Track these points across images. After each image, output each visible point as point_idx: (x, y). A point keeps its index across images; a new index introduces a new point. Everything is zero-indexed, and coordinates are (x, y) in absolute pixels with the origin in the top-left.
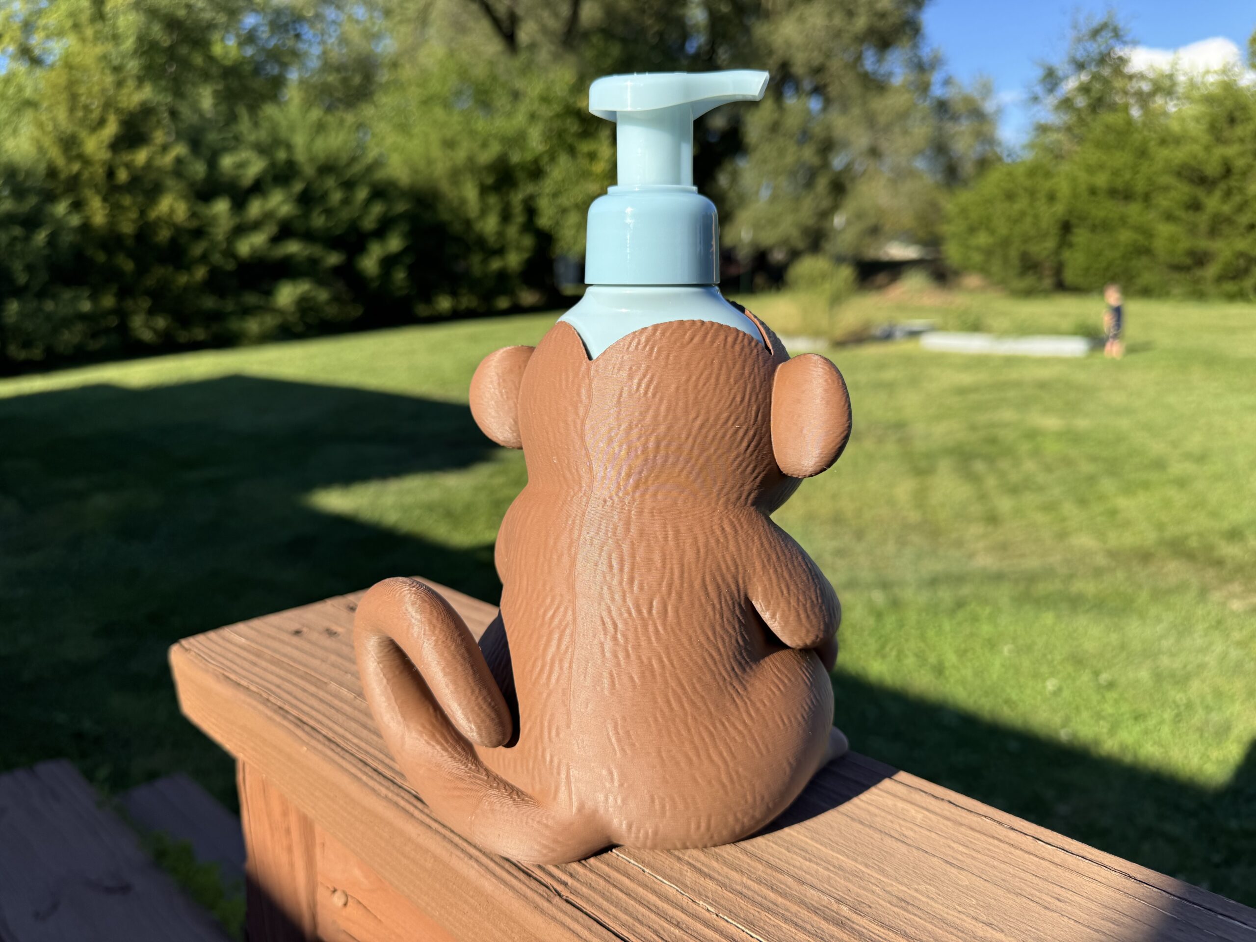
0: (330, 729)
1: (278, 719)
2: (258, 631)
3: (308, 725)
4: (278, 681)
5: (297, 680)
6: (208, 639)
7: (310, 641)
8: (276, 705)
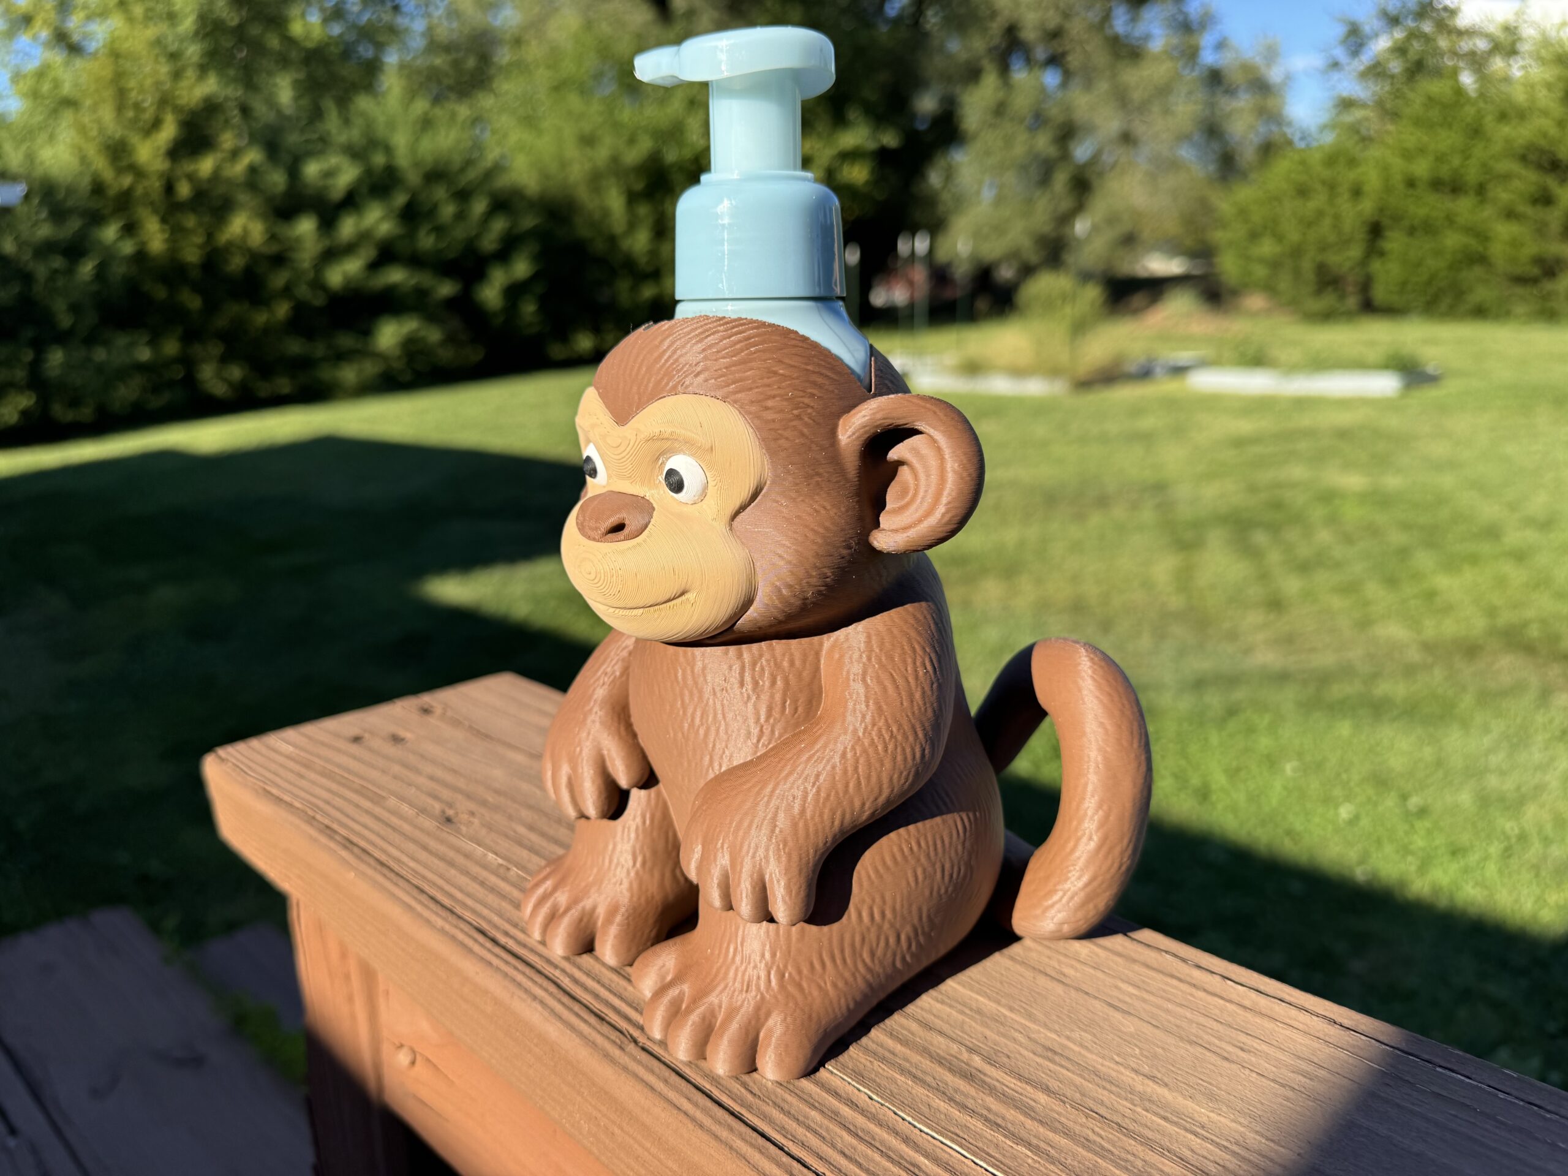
0: (384, 851)
1: (323, 839)
2: (310, 738)
3: (358, 846)
5: (349, 794)
6: (250, 747)
7: (371, 750)
8: (323, 824)
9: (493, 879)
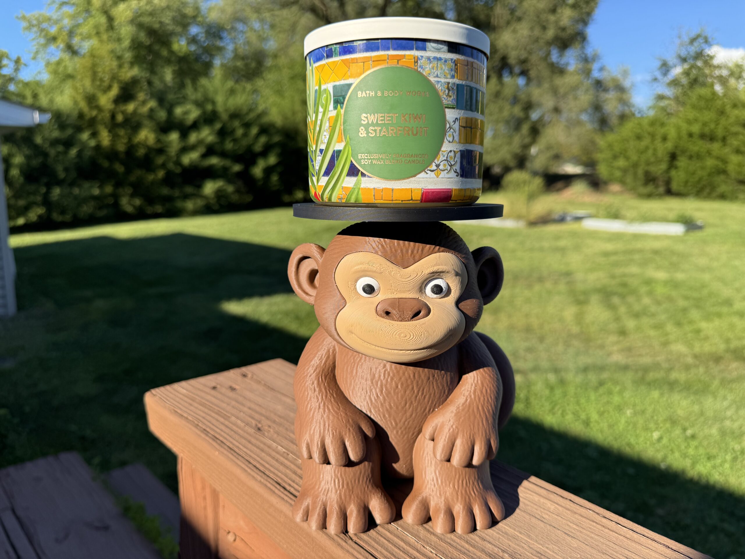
0: (231, 443)
1: (203, 436)
2: (193, 387)
3: (219, 440)
4: (204, 415)
5: (213, 415)
6: (166, 389)
7: (221, 393)
8: (202, 428)
9: (282, 459)
